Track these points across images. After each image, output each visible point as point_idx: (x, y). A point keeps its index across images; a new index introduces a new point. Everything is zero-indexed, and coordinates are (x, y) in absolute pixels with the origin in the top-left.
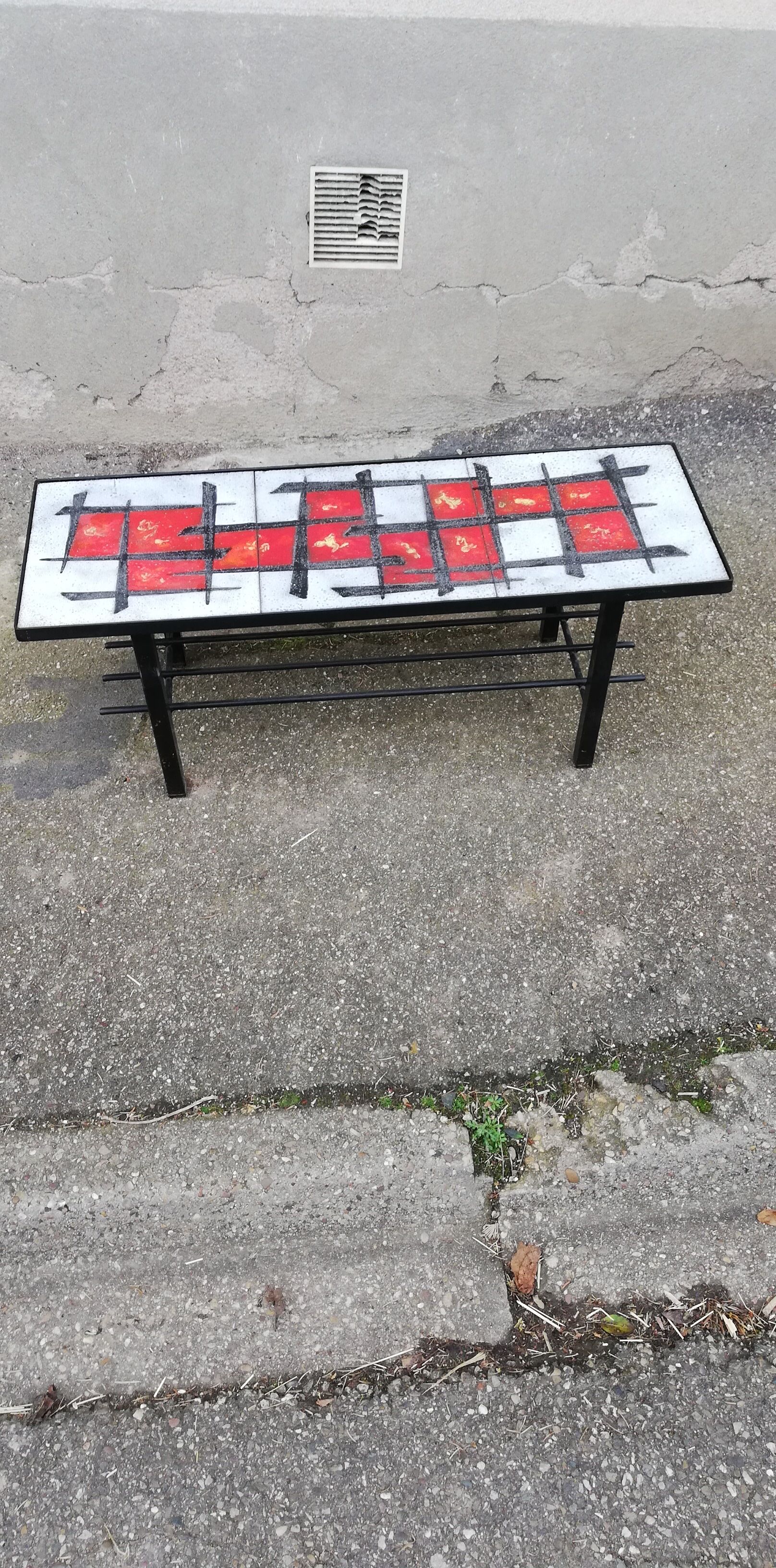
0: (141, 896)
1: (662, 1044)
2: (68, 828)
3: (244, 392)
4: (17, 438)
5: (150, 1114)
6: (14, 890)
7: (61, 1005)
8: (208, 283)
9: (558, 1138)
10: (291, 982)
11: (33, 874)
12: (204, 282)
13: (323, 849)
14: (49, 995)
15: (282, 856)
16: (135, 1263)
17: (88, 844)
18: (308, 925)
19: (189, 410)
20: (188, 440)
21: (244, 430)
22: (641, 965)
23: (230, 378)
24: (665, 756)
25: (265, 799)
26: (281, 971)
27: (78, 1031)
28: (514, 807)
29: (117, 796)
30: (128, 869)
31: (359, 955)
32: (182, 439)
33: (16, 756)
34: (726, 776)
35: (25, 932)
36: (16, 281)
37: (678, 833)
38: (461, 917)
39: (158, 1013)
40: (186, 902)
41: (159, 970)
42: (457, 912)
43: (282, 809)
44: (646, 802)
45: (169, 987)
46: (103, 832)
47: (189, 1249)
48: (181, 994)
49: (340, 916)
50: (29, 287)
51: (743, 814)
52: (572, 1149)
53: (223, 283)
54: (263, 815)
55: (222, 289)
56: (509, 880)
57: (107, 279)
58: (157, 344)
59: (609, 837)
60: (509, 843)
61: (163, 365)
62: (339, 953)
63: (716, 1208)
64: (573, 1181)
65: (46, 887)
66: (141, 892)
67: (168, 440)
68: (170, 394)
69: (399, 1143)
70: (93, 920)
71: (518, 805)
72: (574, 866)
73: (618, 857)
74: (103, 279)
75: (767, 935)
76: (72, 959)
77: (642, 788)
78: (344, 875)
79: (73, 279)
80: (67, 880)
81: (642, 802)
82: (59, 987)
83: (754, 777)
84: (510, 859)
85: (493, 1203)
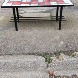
1: (68, 51)
5: (9, 54)
9: (56, 59)
16: (5, 70)
33: (1, 28)
47: (11, 69)
52: (57, 60)
63: (75, 68)
64: (57, 64)
69: (37, 58)
85: (48, 66)
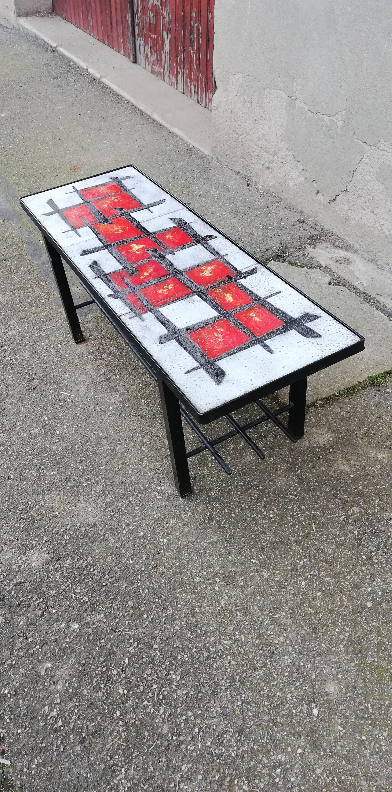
2: (42, 319)
3: (378, 225)
4: (286, 196)
8: (381, 146)
12: (378, 145)
13: (62, 404)
15: (51, 391)
17: (35, 329)
19: (352, 221)
20: (347, 239)
21: (371, 249)
22: (20, 583)
23: (375, 213)
24: (216, 538)
25: (88, 370)
29: (67, 324)
32: (344, 237)
34: (214, 583)
36: (306, 108)
37: (143, 569)
40: (11, 372)
43: (83, 378)
44: (165, 540)
46: (44, 330)
49: (18, 428)
50: (310, 114)
51: (179, 606)
53: (388, 150)
54: (75, 373)
55: (386, 154)
56: (68, 491)
57: (340, 124)
58: (348, 173)
59: (124, 529)
60: (97, 479)
61: (349, 187)
67: (338, 234)
68: (346, 207)
71: (130, 472)
72: (91, 519)
73: (108, 540)
74: (338, 123)
75: (65, 657)
77: (178, 534)
79: (327, 118)
80: (12, 332)
81: (163, 537)
83: (223, 603)
84: (84, 485)
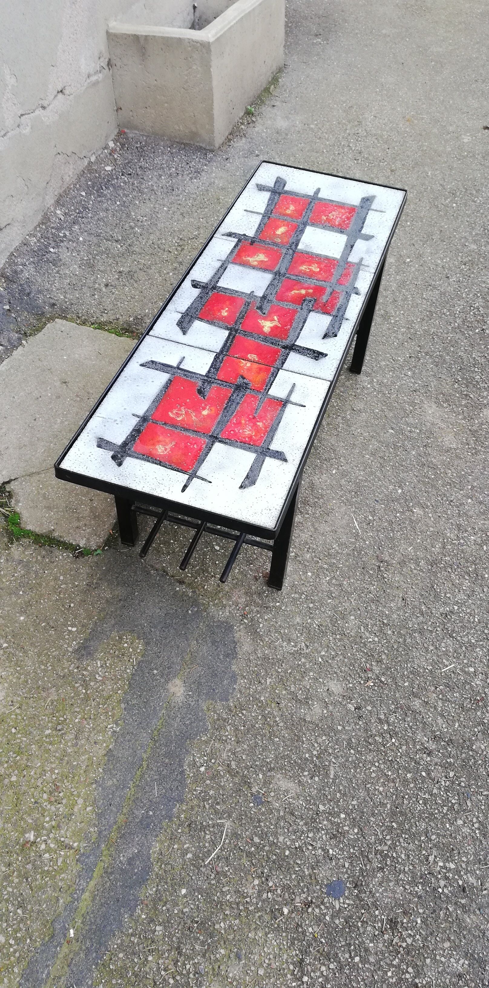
0: (371, 640)
2: (280, 670)
6: (332, 729)
7: (457, 724)
10: (477, 575)
11: (317, 709)
13: (371, 518)
14: (446, 730)
15: (367, 542)
17: (303, 660)
18: (433, 549)
25: (310, 533)
26: (467, 577)
27: (484, 719)
28: (378, 413)
29: (261, 625)
30: (340, 640)
31: (466, 531)
33: (172, 689)
35: (378, 731)
38: (454, 470)
39: (481, 661)
40: (387, 613)
41: (444, 649)
42: (450, 471)
43: (324, 527)
45: (461, 647)
46: (295, 646)
48: (469, 642)
49: (431, 529)
54: (325, 541)
60: (405, 427)
62: (462, 541)
65: (334, 704)
66: (367, 638)
70: (383, 679)
76: (417, 704)
78: (398, 515)
80: (336, 687)
82: (440, 720)
84: (418, 431)
